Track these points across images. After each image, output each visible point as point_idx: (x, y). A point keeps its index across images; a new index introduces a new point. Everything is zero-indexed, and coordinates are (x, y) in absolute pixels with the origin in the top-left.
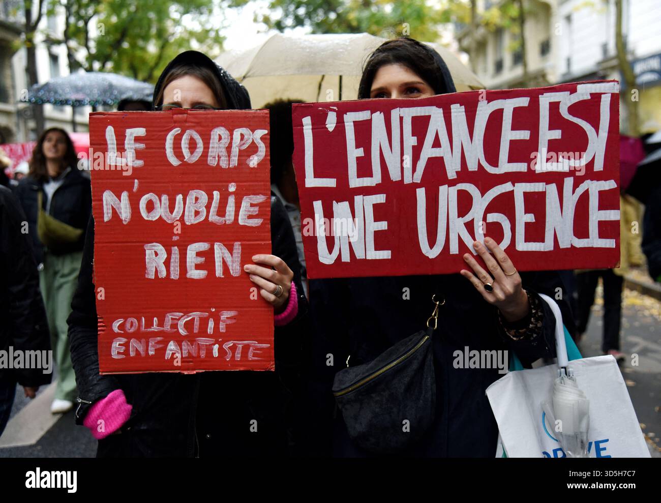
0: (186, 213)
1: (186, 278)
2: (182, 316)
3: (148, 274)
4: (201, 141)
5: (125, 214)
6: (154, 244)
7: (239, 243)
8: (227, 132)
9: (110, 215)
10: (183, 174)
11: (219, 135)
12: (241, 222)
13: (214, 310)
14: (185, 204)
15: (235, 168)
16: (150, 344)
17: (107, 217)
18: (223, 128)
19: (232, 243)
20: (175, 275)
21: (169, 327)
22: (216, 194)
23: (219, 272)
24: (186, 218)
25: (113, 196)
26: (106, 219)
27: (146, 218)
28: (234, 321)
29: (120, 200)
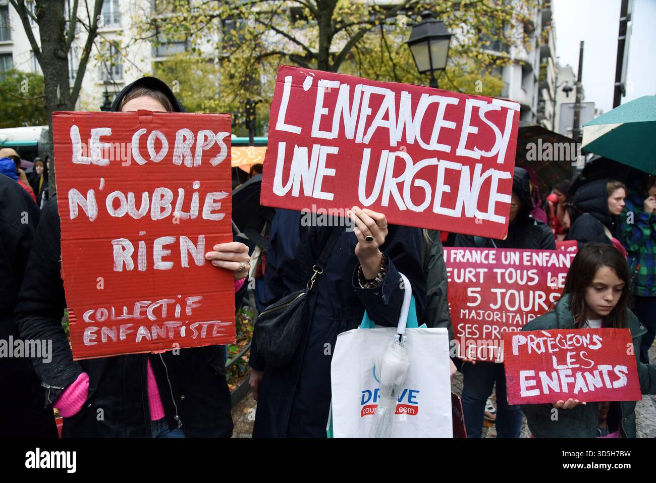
0: (152, 210)
1: (153, 269)
2: (150, 304)
3: (116, 267)
4: (166, 141)
5: (92, 212)
6: (121, 239)
7: (204, 236)
8: (192, 134)
9: (76, 213)
10: (149, 172)
11: (184, 136)
12: (205, 217)
13: (180, 296)
14: (151, 200)
15: (199, 167)
16: (121, 331)
17: (73, 215)
18: (187, 130)
19: (196, 236)
20: (142, 267)
21: (138, 314)
22: (181, 191)
23: (184, 263)
24: (152, 214)
25: (79, 195)
26: (72, 217)
27: (113, 215)
28: (199, 305)
29: (86, 199)
